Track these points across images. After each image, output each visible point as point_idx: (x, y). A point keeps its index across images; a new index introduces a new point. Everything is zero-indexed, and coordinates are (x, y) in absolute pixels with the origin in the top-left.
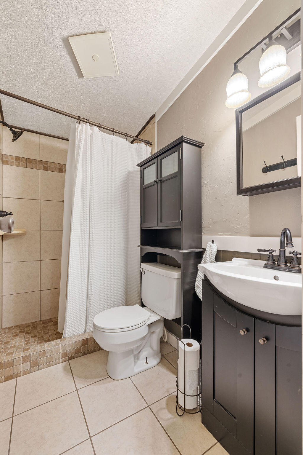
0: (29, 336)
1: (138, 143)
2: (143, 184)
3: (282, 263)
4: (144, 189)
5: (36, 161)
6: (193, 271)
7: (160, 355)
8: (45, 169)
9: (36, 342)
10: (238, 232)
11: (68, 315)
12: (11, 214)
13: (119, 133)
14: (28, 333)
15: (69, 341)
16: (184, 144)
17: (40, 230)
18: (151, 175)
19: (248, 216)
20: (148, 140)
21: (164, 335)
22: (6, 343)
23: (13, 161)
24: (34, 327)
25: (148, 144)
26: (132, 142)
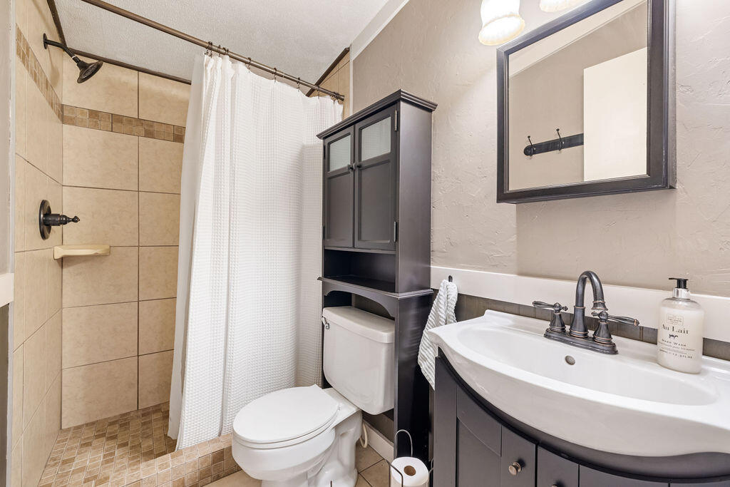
0: (112, 443)
1: (319, 95)
2: (329, 169)
3: (578, 332)
4: (330, 178)
5: (130, 120)
6: (415, 328)
7: (355, 473)
8: (149, 134)
9: (128, 456)
10: (496, 266)
11: (186, 408)
12: (75, 220)
13: (285, 77)
14: (113, 438)
15: (188, 457)
16: (402, 104)
17: (139, 246)
18: (342, 155)
19: (514, 238)
20: (336, 92)
21: (362, 436)
22: (65, 462)
23: (84, 118)
24: (125, 424)
25: (337, 98)
26: (309, 95)
